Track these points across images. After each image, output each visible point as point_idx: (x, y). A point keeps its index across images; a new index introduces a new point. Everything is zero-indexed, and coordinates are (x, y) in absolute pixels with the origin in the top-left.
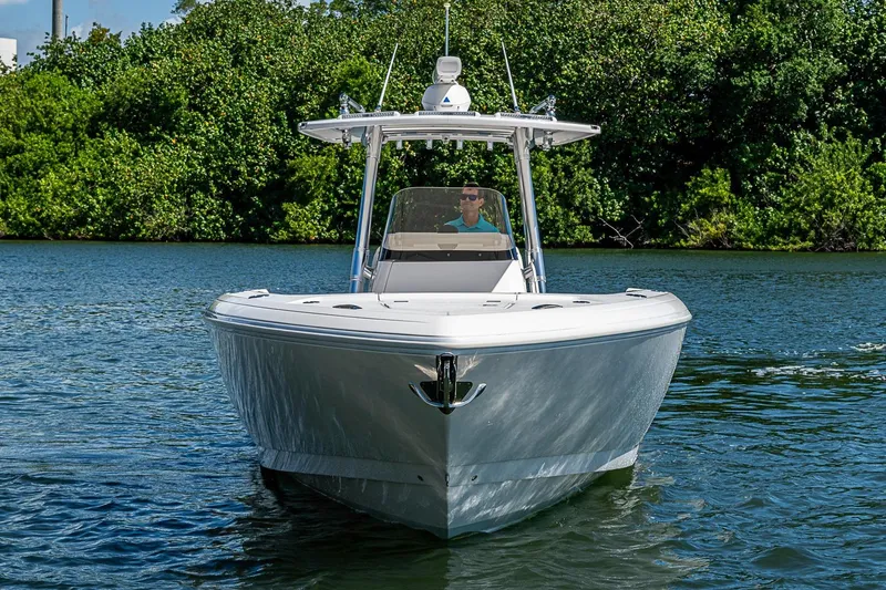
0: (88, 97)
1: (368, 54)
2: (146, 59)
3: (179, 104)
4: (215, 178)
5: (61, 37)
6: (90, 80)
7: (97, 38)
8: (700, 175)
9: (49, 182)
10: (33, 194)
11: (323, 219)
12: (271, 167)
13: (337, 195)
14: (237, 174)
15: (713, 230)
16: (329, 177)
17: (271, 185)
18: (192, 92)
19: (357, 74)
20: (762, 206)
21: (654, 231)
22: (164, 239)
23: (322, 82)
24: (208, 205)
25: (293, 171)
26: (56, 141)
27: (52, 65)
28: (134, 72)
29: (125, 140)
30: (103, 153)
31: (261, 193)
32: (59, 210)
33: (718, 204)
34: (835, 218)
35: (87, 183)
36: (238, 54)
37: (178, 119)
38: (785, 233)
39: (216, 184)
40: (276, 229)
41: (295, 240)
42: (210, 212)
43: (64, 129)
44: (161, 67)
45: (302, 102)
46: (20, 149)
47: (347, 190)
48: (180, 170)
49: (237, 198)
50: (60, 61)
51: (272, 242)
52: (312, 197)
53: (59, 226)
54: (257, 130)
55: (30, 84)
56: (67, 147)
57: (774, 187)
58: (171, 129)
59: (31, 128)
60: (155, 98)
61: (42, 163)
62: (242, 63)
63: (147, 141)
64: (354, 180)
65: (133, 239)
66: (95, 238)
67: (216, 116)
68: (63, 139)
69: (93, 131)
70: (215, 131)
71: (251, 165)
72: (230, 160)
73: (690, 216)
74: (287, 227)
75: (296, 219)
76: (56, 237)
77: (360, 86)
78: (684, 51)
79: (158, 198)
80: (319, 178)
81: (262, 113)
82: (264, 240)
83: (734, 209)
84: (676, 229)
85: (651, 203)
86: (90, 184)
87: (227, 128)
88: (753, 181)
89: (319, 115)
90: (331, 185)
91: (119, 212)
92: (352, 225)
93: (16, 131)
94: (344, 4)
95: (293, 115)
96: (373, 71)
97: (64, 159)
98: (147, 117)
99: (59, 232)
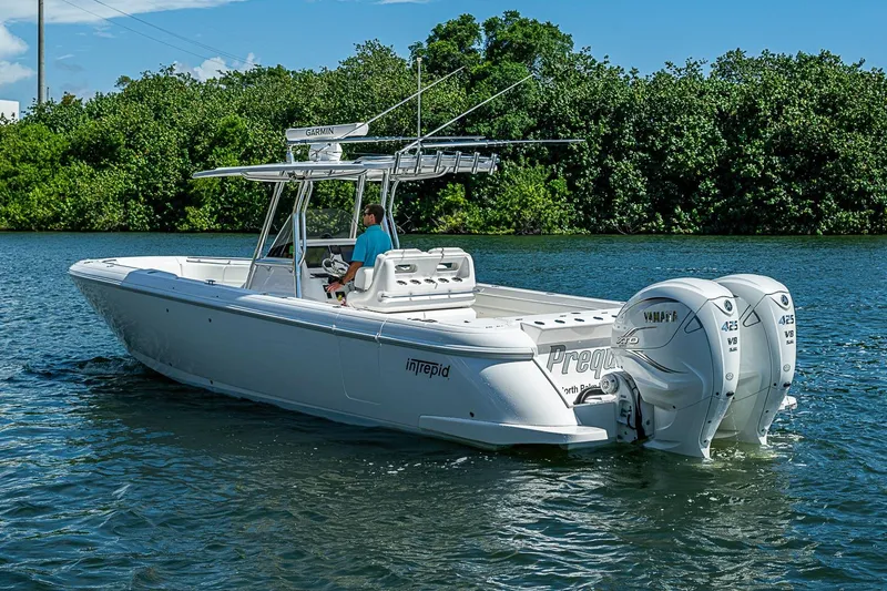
0: (61, 139)
1: (240, 112)
2: (98, 115)
3: (119, 145)
4: (142, 191)
5: (44, 101)
6: (63, 129)
7: (67, 101)
8: (447, 188)
9: (36, 193)
10: (24, 202)
11: (212, 216)
12: (178, 184)
13: (220, 201)
14: (157, 189)
15: (454, 222)
16: (215, 190)
17: (178, 195)
18: (128, 136)
19: (234, 125)
20: (484, 207)
21: (418, 223)
22: (110, 230)
23: (210, 130)
24: (138, 209)
25: (191, 187)
26: (40, 168)
27: (38, 119)
28: (90, 123)
29: (85, 167)
30: (70, 176)
31: (171, 200)
32: (42, 212)
33: (456, 206)
34: (528, 215)
35: (60, 195)
36: (158, 112)
37: (119, 153)
38: (497, 224)
39: (143, 195)
40: (182, 223)
41: (193, 230)
42: (139, 213)
43: (45, 160)
44: (107, 121)
45: (198, 143)
46: (16, 173)
47: (226, 198)
48: (120, 187)
49: (157, 204)
50: (42, 116)
51: (179, 231)
52: (204, 203)
53: (42, 222)
54: (169, 160)
55: (24, 131)
56: (47, 172)
57: (491, 195)
58: (114, 159)
59: (24, 159)
60: (103, 140)
61: (31, 182)
62: (160, 118)
63: (100, 168)
64: (230, 192)
65: (90, 231)
66: (65, 230)
67: (143, 151)
68: (45, 167)
69: (64, 161)
70: (143, 161)
71: (166, 183)
72: (152, 180)
73: (439, 214)
74: (188, 222)
75: (193, 217)
76: (40, 229)
77: (235, 133)
78: (436, 111)
79: (106, 204)
80: (208, 190)
81: (173, 149)
82: (173, 230)
83: (467, 209)
84: (431, 221)
85: (416, 206)
86: (62, 196)
87: (150, 160)
88: (479, 192)
89: (209, 151)
90: (216, 195)
91: (81, 213)
92: (229, 220)
93: (13, 162)
94: (227, 80)
95: (192, 151)
96: (243, 123)
97: (45, 179)
98: (99, 153)
99: (42, 226)
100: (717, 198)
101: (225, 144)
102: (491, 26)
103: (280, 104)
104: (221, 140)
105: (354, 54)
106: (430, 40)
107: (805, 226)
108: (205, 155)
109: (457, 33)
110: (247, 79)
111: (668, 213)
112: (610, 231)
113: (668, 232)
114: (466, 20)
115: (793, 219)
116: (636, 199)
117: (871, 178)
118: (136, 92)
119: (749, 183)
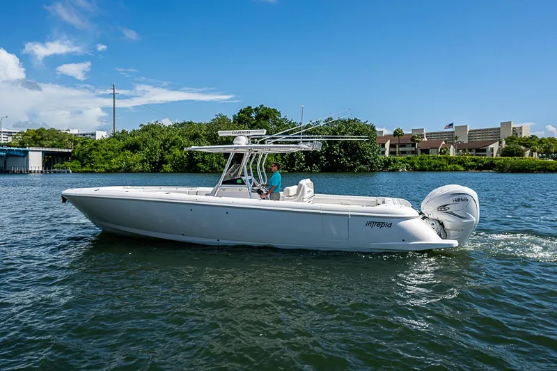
0: (122, 143)
1: (179, 135)
2: (134, 136)
3: (141, 145)
4: (148, 160)
5: (116, 131)
7: (123, 132)
9: (113, 160)
10: (110, 163)
11: (171, 167)
12: (160, 157)
13: (173, 163)
14: (153, 159)
16: (172, 159)
17: (160, 161)
18: (143, 143)
19: (177, 139)
22: (138, 172)
23: (170, 141)
24: (147, 165)
25: (164, 158)
26: (115, 153)
28: (131, 138)
29: (129, 152)
30: (125, 155)
31: (158, 162)
32: (115, 166)
36: (153, 135)
37: (140, 148)
40: (161, 170)
41: (165, 172)
42: (147, 167)
43: (116, 150)
44: (137, 138)
45: (166, 145)
46: (107, 154)
47: (175, 162)
48: (141, 158)
49: (153, 164)
50: (115, 136)
51: (160, 172)
52: (168, 163)
54: (157, 150)
55: (109, 141)
56: (117, 154)
58: (139, 150)
59: (109, 150)
60: (136, 144)
61: (112, 157)
62: (154, 137)
63: (134, 152)
65: (132, 172)
66: (123, 172)
67: (148, 147)
69: (123, 150)
70: (148, 150)
71: (156, 157)
72: (151, 156)
74: (163, 169)
75: (165, 168)
77: (178, 142)
79: (136, 164)
81: (158, 146)
82: (158, 172)
86: (122, 161)
87: (151, 150)
89: (170, 147)
90: (172, 161)
91: (128, 167)
92: (176, 169)
93: (106, 151)
94: (175, 125)
95: (164, 147)
96: (181, 138)
97: (116, 156)
98: (134, 148)
99: (116, 171)
100: (325, 161)
101: (174, 145)
102: (256, 109)
103: (192, 132)
104: (173, 144)
105: (215, 118)
106: (239, 114)
107: (351, 169)
108: (169, 149)
109: (247, 111)
110: (182, 125)
111: (311, 166)
112: (294, 171)
113: (311, 171)
114: (249, 107)
115: (348, 167)
116: (302, 162)
117: (370, 155)
118: (146, 129)
119: (335, 157)
